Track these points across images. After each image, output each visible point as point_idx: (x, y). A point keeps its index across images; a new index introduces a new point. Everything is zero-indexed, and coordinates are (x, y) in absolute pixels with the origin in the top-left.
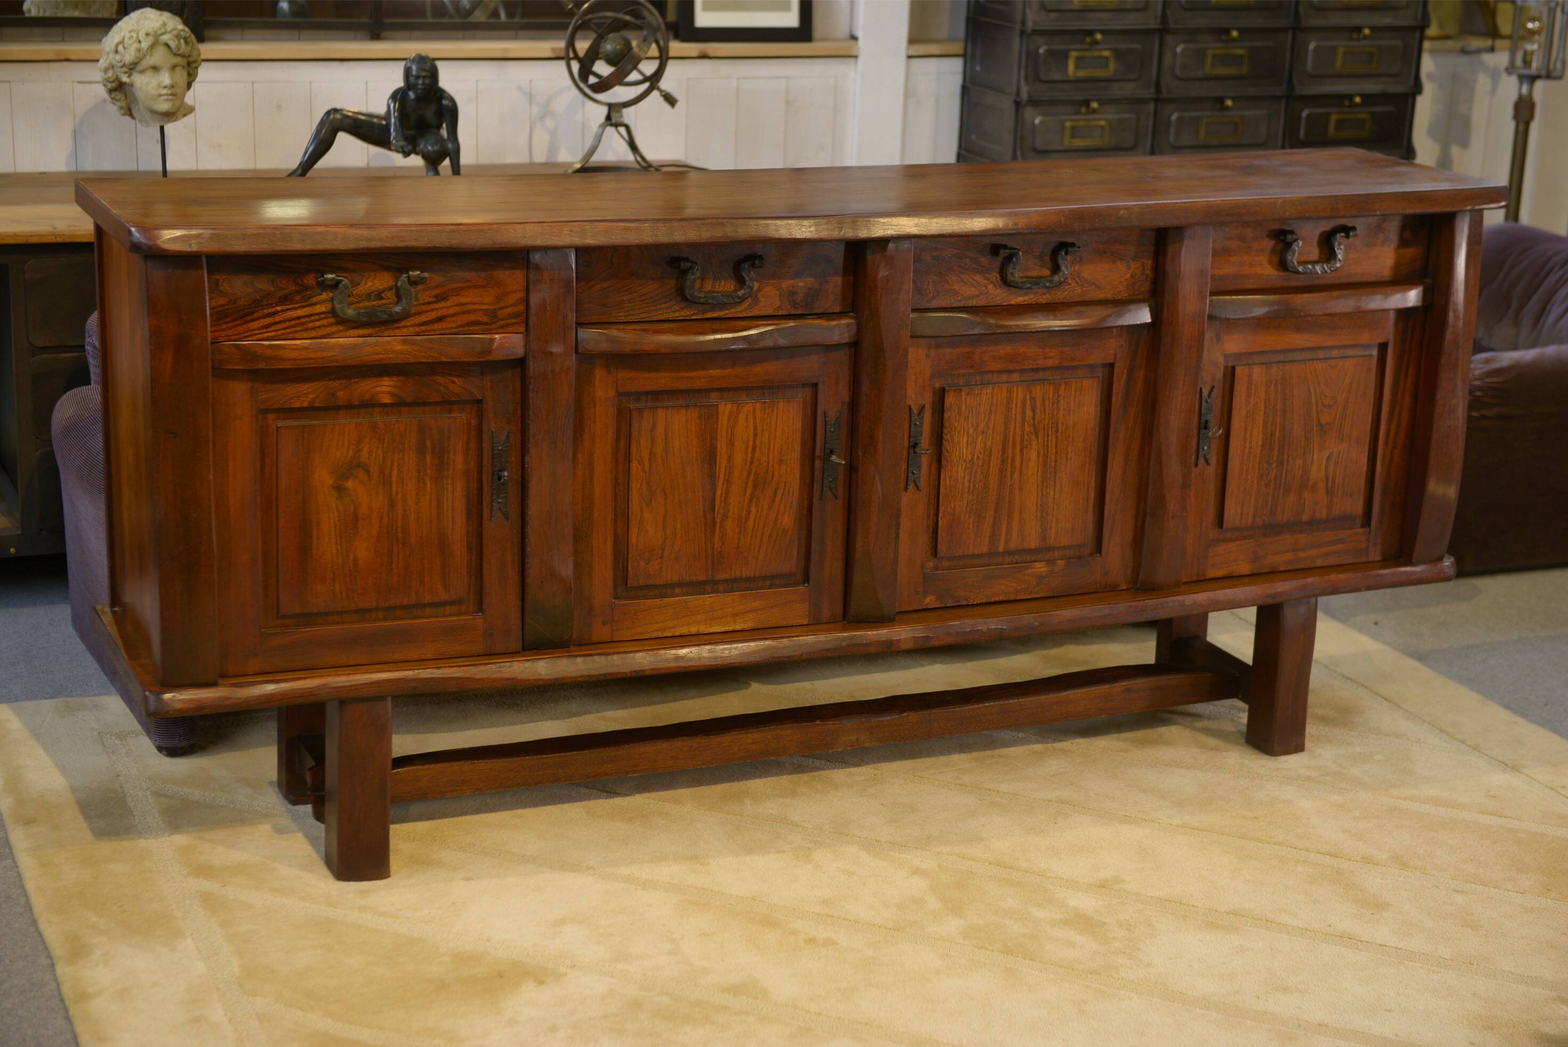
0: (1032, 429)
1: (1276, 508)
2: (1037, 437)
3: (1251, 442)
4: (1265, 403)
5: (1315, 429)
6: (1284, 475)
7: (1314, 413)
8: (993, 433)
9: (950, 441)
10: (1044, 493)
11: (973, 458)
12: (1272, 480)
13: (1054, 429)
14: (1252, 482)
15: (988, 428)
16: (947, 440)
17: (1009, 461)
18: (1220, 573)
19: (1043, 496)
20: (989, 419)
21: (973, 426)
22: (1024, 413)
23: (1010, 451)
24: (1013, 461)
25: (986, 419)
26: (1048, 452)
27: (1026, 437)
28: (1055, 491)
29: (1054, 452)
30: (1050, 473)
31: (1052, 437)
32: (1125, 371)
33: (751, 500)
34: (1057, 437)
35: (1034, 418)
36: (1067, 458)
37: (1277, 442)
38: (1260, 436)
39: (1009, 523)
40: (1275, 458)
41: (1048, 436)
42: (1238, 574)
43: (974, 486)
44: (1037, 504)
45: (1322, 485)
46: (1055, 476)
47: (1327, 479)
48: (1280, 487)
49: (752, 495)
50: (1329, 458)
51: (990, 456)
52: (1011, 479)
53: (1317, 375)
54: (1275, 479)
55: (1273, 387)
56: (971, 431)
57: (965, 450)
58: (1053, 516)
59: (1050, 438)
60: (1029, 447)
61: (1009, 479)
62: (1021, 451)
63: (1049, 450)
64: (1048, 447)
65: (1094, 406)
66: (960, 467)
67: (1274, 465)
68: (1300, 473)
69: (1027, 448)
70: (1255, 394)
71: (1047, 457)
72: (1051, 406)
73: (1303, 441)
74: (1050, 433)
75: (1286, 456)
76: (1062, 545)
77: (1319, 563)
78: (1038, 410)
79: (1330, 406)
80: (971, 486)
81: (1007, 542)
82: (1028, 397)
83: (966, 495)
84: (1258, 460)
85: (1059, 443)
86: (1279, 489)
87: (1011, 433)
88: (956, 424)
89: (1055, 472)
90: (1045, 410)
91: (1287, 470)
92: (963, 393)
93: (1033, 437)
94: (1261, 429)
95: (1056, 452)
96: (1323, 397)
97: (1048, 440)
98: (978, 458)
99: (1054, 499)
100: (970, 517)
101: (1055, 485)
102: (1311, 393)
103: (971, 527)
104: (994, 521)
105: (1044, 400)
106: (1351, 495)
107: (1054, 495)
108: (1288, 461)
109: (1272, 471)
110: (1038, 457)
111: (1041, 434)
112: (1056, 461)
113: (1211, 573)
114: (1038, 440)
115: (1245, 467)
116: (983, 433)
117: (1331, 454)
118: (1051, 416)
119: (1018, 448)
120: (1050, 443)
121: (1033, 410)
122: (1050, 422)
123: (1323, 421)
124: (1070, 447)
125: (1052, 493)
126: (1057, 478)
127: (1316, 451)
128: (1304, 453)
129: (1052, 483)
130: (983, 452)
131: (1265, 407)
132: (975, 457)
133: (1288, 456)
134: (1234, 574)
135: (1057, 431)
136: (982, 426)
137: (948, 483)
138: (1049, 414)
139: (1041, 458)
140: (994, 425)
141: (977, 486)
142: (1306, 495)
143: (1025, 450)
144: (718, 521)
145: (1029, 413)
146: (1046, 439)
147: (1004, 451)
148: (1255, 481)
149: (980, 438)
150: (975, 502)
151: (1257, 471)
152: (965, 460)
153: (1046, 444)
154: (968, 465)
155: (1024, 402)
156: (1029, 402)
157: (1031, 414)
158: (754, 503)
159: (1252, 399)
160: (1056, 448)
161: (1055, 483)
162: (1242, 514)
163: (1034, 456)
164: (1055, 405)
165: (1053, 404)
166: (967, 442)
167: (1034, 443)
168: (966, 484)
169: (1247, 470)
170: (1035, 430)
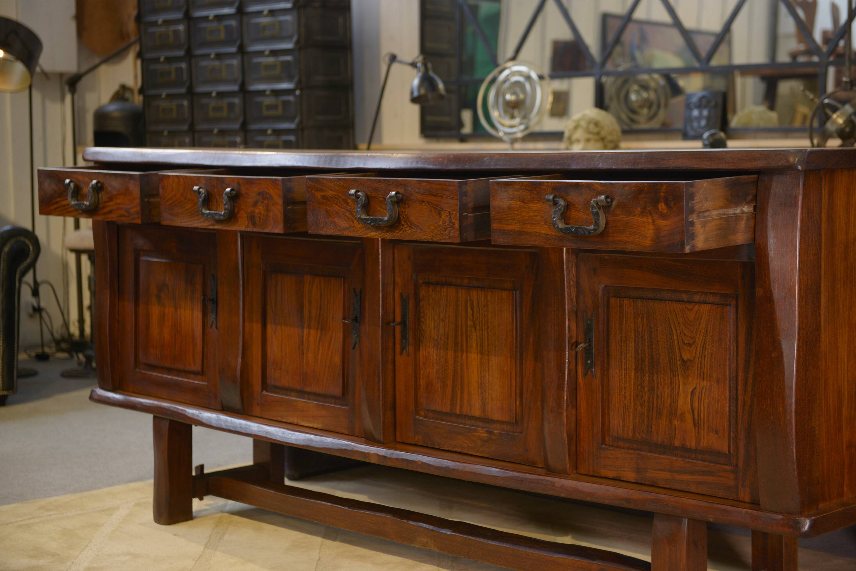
0: (472, 323)
1: (651, 428)
2: (476, 330)
3: (626, 363)
4: (635, 331)
5: (678, 363)
6: (655, 400)
7: (677, 348)
8: (449, 322)
9: (424, 323)
10: (482, 375)
11: (438, 338)
12: (646, 401)
13: (486, 326)
14: (630, 400)
15: (446, 317)
16: (422, 322)
17: (460, 345)
18: (611, 474)
19: (481, 377)
20: (446, 311)
21: (437, 314)
22: (467, 310)
23: (460, 337)
24: (462, 345)
25: (444, 310)
26: (483, 343)
27: (469, 329)
28: (489, 375)
29: (487, 344)
30: (485, 360)
31: (485, 332)
32: (531, 289)
33: (320, 341)
34: (488, 333)
35: (473, 315)
36: (495, 350)
37: (647, 368)
38: (633, 361)
39: (462, 393)
40: (646, 383)
41: (482, 331)
42: (625, 479)
43: (440, 360)
44: (478, 382)
45: (689, 416)
46: (489, 363)
47: (693, 411)
48: (653, 409)
49: (320, 338)
50: (693, 393)
51: (448, 339)
52: (461, 359)
53: (676, 314)
54: (648, 402)
55: (640, 319)
56: (436, 317)
57: (433, 332)
58: (489, 394)
59: (484, 332)
60: (471, 337)
61: (460, 360)
62: (467, 340)
63: (484, 342)
64: (483, 339)
65: (511, 313)
66: (431, 344)
67: (646, 389)
68: (669, 401)
69: (469, 337)
70: (626, 323)
71: (483, 347)
72: (483, 308)
73: (669, 372)
74: (484, 329)
75: (655, 382)
76: (496, 419)
77: (693, 489)
78: (475, 310)
79: (690, 345)
80: (438, 359)
81: (461, 407)
82: (468, 299)
83: (435, 365)
84: (633, 382)
85: (490, 337)
86: (653, 412)
87: (460, 324)
88: (427, 311)
89: (489, 360)
90: (479, 310)
91: (657, 396)
92: (431, 289)
93: (473, 329)
94: (633, 354)
95: (488, 345)
96: (683, 336)
97: (482, 334)
98: (441, 339)
99: (489, 381)
100: (438, 382)
101: (489, 370)
102: (672, 331)
103: (439, 390)
104: (453, 389)
105: (478, 303)
106: (717, 432)
107: (489, 378)
108: (658, 388)
109: (645, 394)
110: (477, 346)
111: (478, 328)
112: (488, 352)
113: (604, 472)
114: (476, 332)
115: (623, 385)
116: (443, 321)
117: (695, 388)
118: (483, 315)
119: (464, 336)
120: (484, 336)
121: (473, 310)
122: (483, 320)
123: (685, 358)
124: (497, 342)
125: (487, 375)
126: (490, 365)
127: (681, 384)
128: (671, 383)
129: (487, 368)
130: (443, 335)
131: (635, 336)
132: (439, 338)
133: (658, 383)
134: (622, 479)
135: (488, 328)
136: (442, 315)
137: (424, 354)
138: (482, 314)
139: (479, 347)
140: (449, 316)
141: (441, 359)
142: (676, 422)
143: (468, 338)
144: (305, 351)
145: (470, 311)
146: (481, 333)
147: (456, 338)
148: (632, 400)
149: (442, 324)
150: (441, 371)
151: (633, 391)
152: (433, 339)
153: (481, 336)
154: (436, 343)
155: (466, 302)
156: (469, 302)
157: (471, 312)
158: (321, 344)
159: (624, 326)
160: (488, 341)
161: (489, 368)
162: (624, 426)
163: (474, 345)
164: (486, 307)
165: (484, 306)
166: (434, 325)
167: (474, 334)
168: (435, 357)
169: (625, 389)
170: (474, 324)
